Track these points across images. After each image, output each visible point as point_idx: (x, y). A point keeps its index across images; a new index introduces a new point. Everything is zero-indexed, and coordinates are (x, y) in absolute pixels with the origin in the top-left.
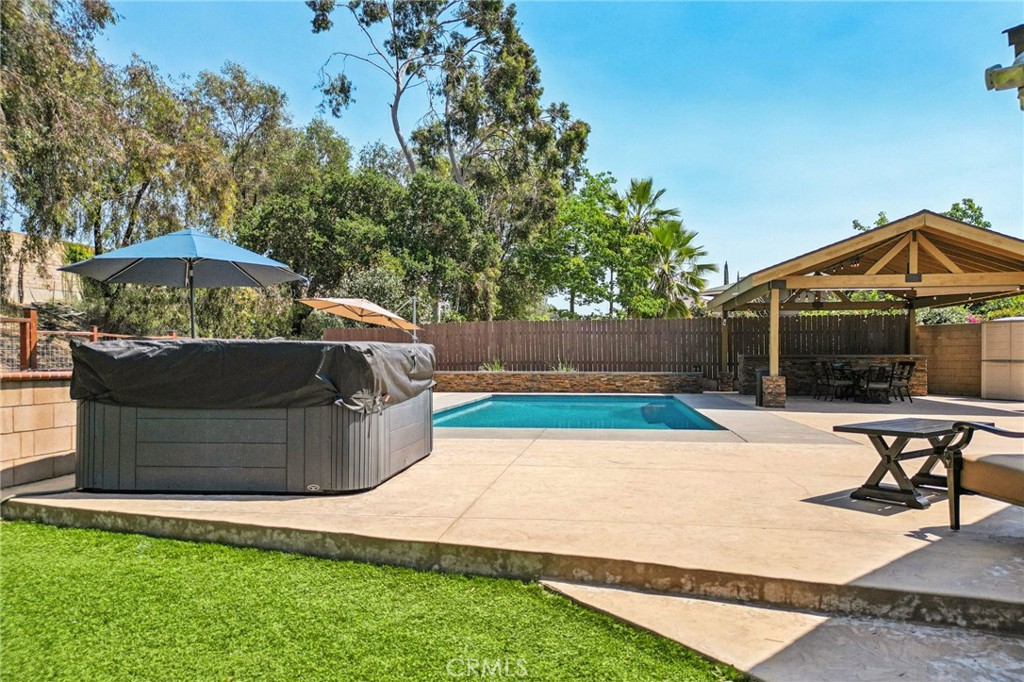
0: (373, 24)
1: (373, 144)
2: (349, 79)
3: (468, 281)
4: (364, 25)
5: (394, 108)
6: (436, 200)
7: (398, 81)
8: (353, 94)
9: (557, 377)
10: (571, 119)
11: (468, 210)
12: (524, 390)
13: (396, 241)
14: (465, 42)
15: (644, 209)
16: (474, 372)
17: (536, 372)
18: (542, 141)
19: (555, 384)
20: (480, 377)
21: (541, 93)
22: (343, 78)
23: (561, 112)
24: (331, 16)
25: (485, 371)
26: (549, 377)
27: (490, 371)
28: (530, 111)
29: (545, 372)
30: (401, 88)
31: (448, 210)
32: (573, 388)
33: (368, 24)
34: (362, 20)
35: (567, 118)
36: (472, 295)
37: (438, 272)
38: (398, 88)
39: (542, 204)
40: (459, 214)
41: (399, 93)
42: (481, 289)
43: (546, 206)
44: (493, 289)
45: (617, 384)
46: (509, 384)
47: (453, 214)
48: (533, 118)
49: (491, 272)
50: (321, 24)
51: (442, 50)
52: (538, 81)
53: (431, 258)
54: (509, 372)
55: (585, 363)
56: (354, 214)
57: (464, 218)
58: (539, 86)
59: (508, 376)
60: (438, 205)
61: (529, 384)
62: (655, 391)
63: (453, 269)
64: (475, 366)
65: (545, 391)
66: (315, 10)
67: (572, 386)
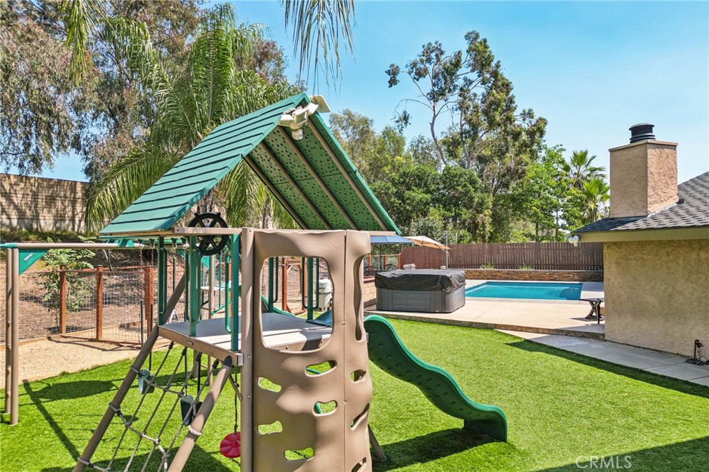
0: (420, 79)
1: (418, 137)
2: (408, 112)
3: (473, 219)
4: (415, 80)
5: (432, 125)
6: (457, 179)
7: (434, 110)
8: (410, 121)
9: (522, 272)
10: (535, 118)
11: (473, 182)
12: (504, 279)
13: (435, 201)
14: (471, 82)
15: (583, 168)
16: (478, 269)
17: (510, 270)
18: (516, 136)
19: (522, 276)
20: (480, 272)
21: (515, 108)
22: (405, 112)
23: (529, 114)
24: (398, 78)
25: (483, 269)
26: (517, 272)
27: (486, 269)
28: (509, 119)
29: (515, 270)
30: (436, 113)
31: (463, 184)
32: (531, 278)
33: (418, 80)
34: (415, 78)
35: (532, 118)
36: (476, 226)
37: (457, 215)
38: (434, 114)
39: (517, 171)
40: (468, 185)
41: (435, 116)
42: (481, 222)
43: (520, 171)
44: (488, 220)
45: (555, 276)
46: (496, 276)
47: (465, 186)
48: (511, 123)
49: (486, 212)
50: (393, 82)
51: (458, 88)
52: (514, 103)
53: (453, 209)
54: (496, 270)
55: (538, 265)
56: (415, 188)
57: (471, 187)
58: (514, 105)
59: (495, 272)
60: (457, 181)
61: (507, 276)
62: (576, 280)
63: (466, 214)
64: (478, 266)
65: (516, 280)
66: (389, 75)
67: (530, 277)
